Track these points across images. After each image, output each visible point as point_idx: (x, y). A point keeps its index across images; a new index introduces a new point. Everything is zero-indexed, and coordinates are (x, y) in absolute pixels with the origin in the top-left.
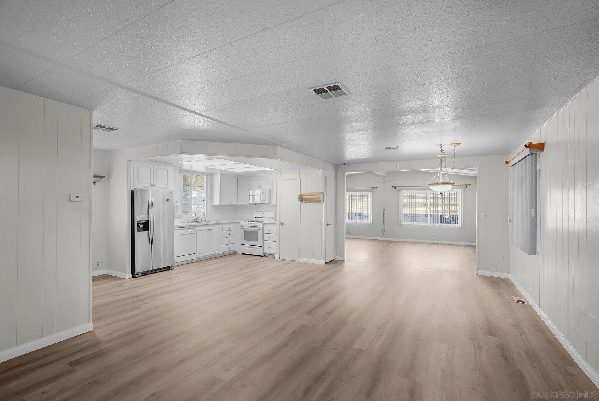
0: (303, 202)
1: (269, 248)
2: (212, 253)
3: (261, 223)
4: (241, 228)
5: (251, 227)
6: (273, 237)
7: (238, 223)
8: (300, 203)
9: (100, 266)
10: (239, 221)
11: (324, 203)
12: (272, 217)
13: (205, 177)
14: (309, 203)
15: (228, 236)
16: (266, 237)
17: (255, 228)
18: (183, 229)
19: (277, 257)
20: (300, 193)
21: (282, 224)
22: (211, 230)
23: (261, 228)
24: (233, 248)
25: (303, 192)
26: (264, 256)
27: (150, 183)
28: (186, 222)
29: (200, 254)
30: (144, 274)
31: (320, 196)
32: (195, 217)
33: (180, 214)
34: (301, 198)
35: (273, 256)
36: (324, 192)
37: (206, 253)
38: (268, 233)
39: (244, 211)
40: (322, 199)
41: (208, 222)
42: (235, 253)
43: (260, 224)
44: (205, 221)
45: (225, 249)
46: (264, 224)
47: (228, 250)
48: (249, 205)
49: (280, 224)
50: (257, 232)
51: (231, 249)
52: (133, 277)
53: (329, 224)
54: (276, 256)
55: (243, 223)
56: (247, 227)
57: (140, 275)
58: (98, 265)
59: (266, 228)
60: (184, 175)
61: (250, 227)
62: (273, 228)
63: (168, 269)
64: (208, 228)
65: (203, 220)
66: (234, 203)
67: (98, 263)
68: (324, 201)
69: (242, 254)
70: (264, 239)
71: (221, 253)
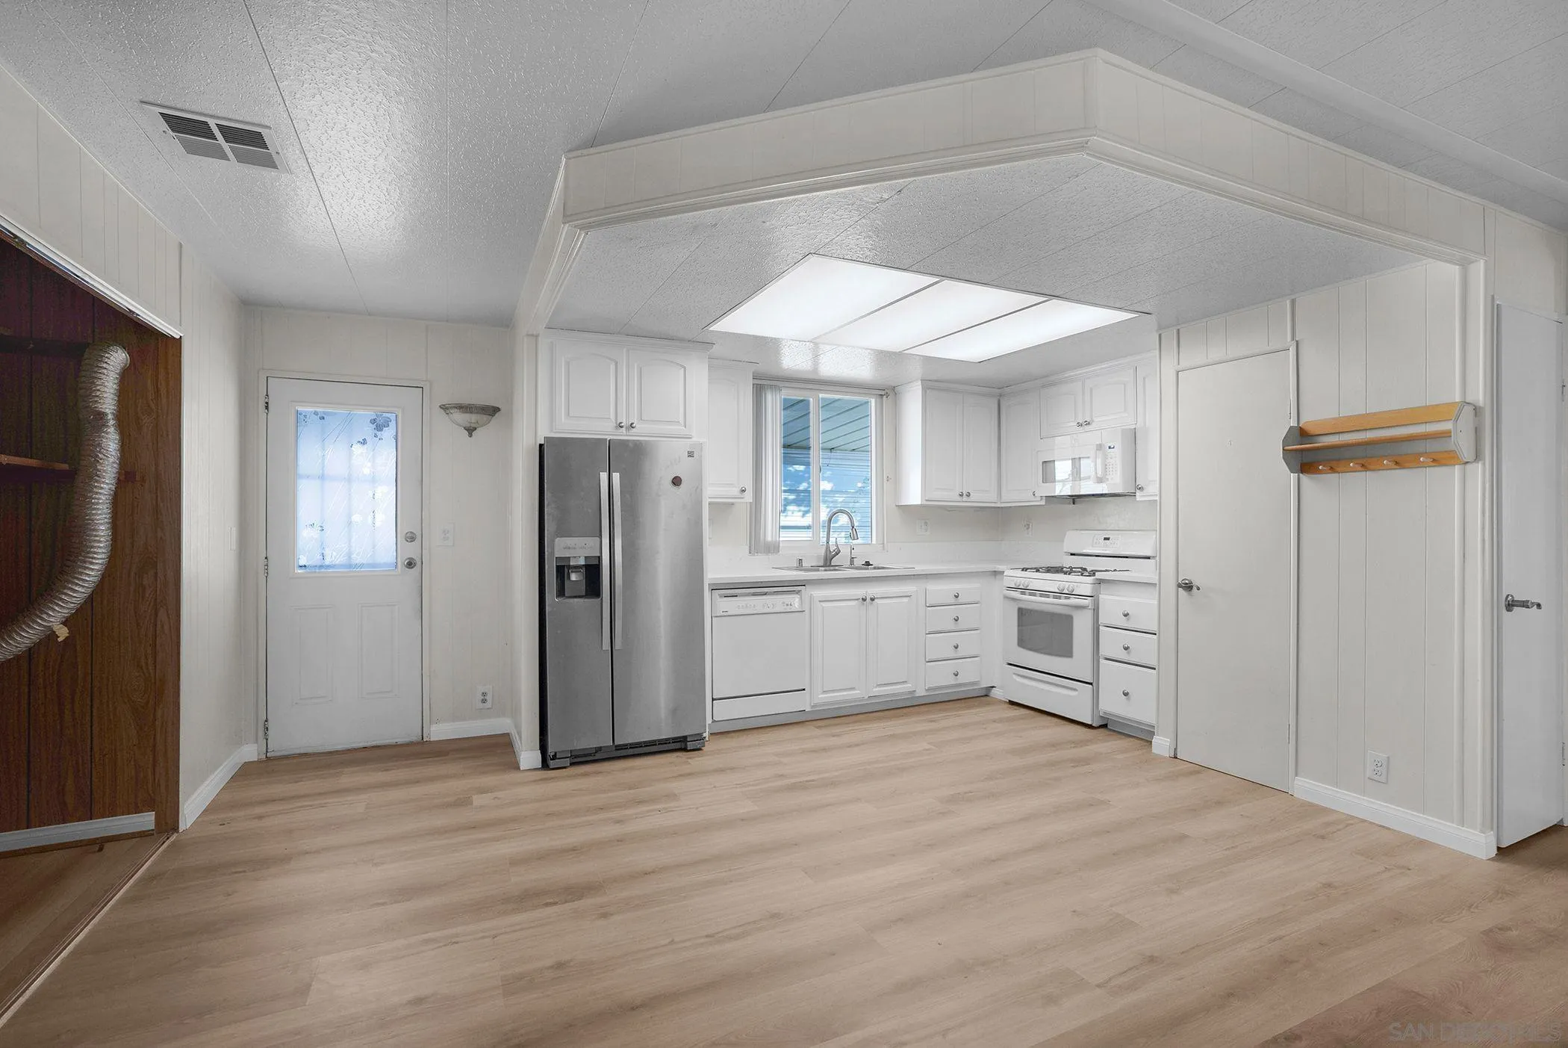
0: (1318, 472)
1: (1126, 694)
2: (877, 691)
3: (1090, 579)
4: (1006, 597)
5: (1045, 593)
6: (1145, 649)
7: (995, 575)
8: (1293, 476)
9: (488, 704)
10: (1000, 568)
11: (1478, 473)
12: (1148, 554)
13: (873, 401)
14: (1361, 476)
15: (951, 626)
16: (1111, 643)
17: (1063, 601)
18: (754, 594)
19: (1161, 744)
20: (1293, 423)
21: (1188, 587)
22: (872, 600)
23: (1087, 602)
24: (971, 675)
25: (1314, 415)
26: (1104, 726)
27: (612, 416)
28: (789, 569)
29: (824, 692)
30: (581, 758)
31: (1447, 426)
32: (828, 547)
33: (769, 539)
34: (1302, 450)
35: (1143, 736)
36: (1479, 394)
37: (853, 689)
38: (1119, 624)
39: (1028, 526)
40: (1463, 443)
41: (875, 568)
42: (983, 696)
43: (1084, 585)
44: (868, 564)
45: (939, 678)
46: (1100, 582)
47: (952, 681)
48: (1043, 503)
49: (1179, 586)
50: (1069, 619)
51: (961, 679)
52: (545, 765)
53: (1525, 604)
54: (1156, 740)
55: (1014, 576)
56: (1030, 594)
57: (567, 762)
58: (484, 701)
59: (1112, 604)
60: (785, 400)
61: (1041, 596)
62: (1144, 607)
63: (681, 745)
64: (860, 591)
65: (858, 562)
66: (984, 495)
67: (484, 694)
68: (1478, 456)
69: (1012, 703)
70: (1104, 651)
71: (921, 692)
